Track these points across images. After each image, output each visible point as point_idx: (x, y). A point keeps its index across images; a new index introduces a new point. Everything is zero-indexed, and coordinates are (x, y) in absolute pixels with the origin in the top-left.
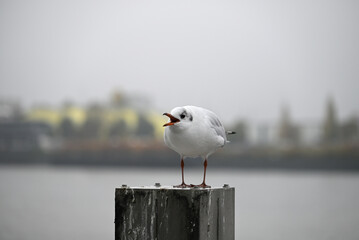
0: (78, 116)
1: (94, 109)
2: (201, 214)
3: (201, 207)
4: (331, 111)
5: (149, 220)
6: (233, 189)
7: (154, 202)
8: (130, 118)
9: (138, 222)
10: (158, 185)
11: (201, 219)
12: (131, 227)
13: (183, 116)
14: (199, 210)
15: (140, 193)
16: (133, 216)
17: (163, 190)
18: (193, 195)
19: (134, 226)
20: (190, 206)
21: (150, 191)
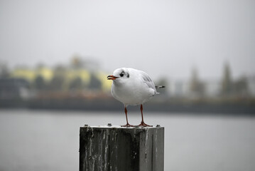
0: (47, 74)
1: (59, 69)
2: (141, 146)
3: (141, 140)
4: (227, 72)
5: (104, 150)
6: (163, 128)
7: (107, 137)
8: (85, 76)
9: (96, 151)
10: (110, 125)
11: (141, 149)
12: (90, 155)
13: (122, 75)
14: (139, 143)
15: (98, 131)
16: (93, 147)
17: (114, 129)
18: (135, 133)
19: (93, 154)
20: (133, 140)
21: (105, 129)
